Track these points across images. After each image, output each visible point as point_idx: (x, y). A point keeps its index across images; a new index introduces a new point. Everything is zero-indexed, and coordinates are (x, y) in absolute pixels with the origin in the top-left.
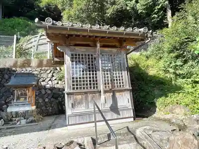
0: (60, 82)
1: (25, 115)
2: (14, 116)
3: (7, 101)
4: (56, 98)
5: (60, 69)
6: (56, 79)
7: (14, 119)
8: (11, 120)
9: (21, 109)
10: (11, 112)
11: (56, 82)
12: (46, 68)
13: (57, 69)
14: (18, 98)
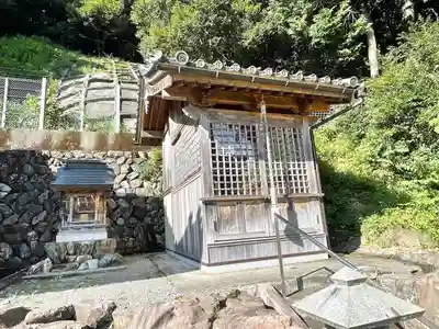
0: (146, 184)
1: (94, 250)
2: (71, 252)
3: (34, 223)
4: (140, 219)
5: (146, 156)
6: (137, 177)
7: (72, 258)
8: (66, 261)
9: (86, 238)
10: (65, 244)
11: (138, 182)
12: (116, 153)
13: (138, 157)
14: (76, 215)
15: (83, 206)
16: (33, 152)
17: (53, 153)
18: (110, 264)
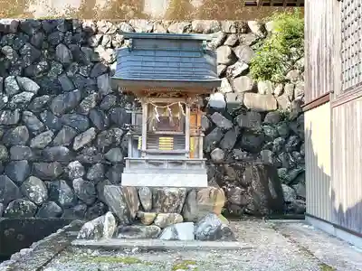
0: (263, 85)
1: (184, 204)
2: (147, 205)
3: (76, 146)
4: (253, 151)
5: (263, 29)
6: (245, 72)
7: (148, 216)
8: (138, 220)
10: (137, 190)
11: (247, 82)
12: (208, 24)
13: (248, 30)
14: (152, 138)
15: (164, 122)
16: (68, 23)
17: (100, 24)
18: (217, 235)
